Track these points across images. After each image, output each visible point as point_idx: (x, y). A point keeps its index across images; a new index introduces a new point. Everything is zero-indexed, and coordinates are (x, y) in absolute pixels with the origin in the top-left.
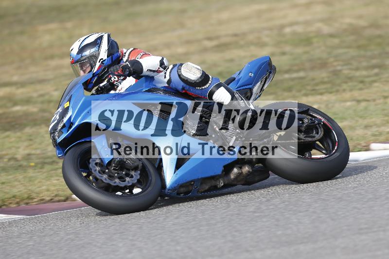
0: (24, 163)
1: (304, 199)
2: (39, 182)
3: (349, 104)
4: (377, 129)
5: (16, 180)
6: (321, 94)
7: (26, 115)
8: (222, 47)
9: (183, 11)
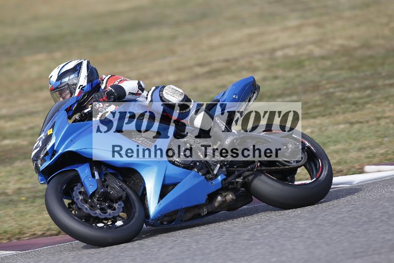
0: (15, 198)
1: (298, 225)
2: (31, 217)
3: (342, 126)
4: (371, 151)
5: (7, 215)
6: (315, 117)
7: (16, 148)
8: (214, 73)
9: (174, 38)
